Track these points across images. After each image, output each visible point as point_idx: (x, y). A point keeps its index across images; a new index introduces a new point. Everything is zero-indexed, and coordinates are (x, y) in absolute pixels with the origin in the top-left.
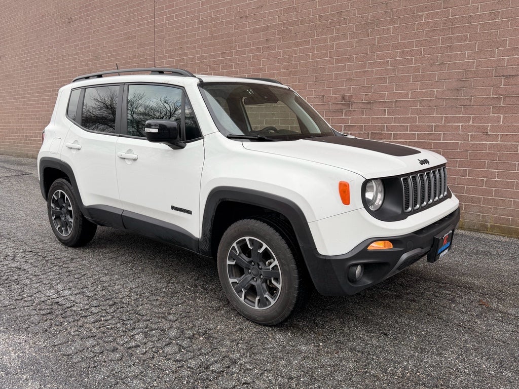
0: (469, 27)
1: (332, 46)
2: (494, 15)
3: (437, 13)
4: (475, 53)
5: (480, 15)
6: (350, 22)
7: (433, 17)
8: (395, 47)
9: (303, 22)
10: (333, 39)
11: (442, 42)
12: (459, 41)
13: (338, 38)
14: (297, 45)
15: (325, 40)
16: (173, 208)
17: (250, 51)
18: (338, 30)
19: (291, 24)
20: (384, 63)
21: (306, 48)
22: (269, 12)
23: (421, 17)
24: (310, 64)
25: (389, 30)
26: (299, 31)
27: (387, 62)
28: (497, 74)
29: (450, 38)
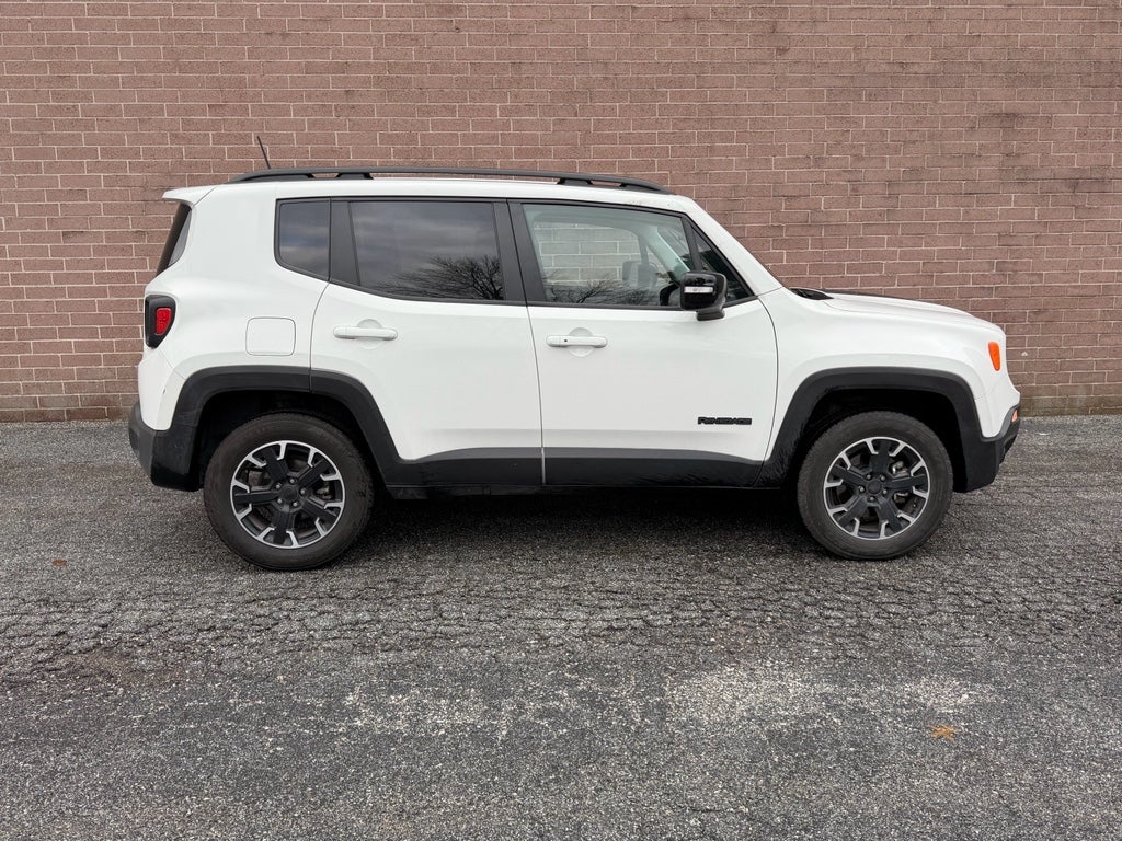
0: (735, 120)
1: (506, 125)
2: (768, 108)
3: (689, 93)
4: (746, 161)
5: (749, 105)
6: (539, 85)
7: (682, 98)
8: (625, 139)
9: (435, 69)
10: (506, 111)
11: (699, 140)
12: (722, 141)
13: (518, 111)
14: (427, 112)
15: (491, 111)
16: (702, 420)
17: (303, 110)
18: (516, 97)
19: (409, 68)
20: (607, 163)
21: (449, 121)
22: (349, 36)
23: (664, 95)
24: (461, 153)
25: (613, 109)
26: (427, 86)
27: (613, 164)
28: (776, 194)
29: (710, 134)
